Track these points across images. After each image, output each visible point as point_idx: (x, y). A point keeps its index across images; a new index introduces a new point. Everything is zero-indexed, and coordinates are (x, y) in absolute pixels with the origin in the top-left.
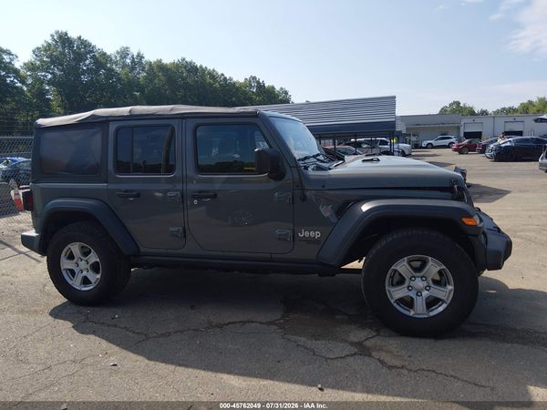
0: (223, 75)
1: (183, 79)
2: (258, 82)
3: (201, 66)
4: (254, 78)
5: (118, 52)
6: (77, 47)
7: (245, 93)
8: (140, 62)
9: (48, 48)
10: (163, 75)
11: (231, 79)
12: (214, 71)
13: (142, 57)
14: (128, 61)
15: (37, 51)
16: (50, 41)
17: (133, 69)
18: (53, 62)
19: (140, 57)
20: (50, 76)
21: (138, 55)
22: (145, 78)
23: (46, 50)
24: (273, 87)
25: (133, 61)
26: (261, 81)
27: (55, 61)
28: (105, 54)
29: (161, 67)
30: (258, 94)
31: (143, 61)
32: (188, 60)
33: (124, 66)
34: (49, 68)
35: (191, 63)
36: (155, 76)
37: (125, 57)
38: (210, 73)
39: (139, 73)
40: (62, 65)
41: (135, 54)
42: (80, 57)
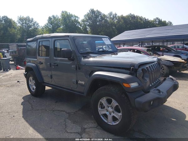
0: (145, 18)
1: (130, 21)
2: (159, 20)
3: (137, 16)
4: (157, 18)
5: (109, 14)
6: (97, 13)
7: (153, 24)
8: (116, 17)
9: (88, 15)
10: (123, 20)
11: (148, 19)
12: (142, 17)
13: (117, 15)
14: (112, 16)
15: (85, 16)
16: (89, 12)
17: (113, 19)
18: (89, 19)
19: (116, 15)
20: (88, 23)
21: (115, 14)
22: (117, 22)
23: (87, 15)
24: (165, 21)
25: (113, 16)
26: (160, 19)
27: (90, 18)
28: (104, 15)
29: (122, 17)
30: (159, 24)
31: (117, 16)
32: (132, 14)
33: (111, 18)
34: (88, 21)
35: (133, 15)
36: (120, 21)
37: (111, 15)
38: (140, 18)
39: (115, 20)
40: (92, 20)
41: (114, 14)
42: (97, 17)
